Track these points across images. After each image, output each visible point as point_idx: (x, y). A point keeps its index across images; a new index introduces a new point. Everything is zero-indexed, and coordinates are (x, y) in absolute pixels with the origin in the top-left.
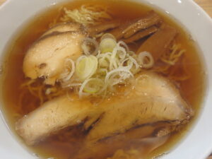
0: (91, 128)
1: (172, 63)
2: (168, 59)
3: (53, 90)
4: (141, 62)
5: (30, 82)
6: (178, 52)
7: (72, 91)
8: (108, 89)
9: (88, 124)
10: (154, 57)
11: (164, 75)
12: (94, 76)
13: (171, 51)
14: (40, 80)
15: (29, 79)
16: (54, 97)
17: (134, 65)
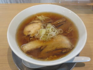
0: (43, 49)
1: (68, 32)
2: (67, 31)
3: (32, 38)
4: (59, 32)
5: (25, 36)
6: (70, 29)
7: (38, 39)
8: (49, 39)
9: (42, 48)
10: (63, 31)
11: (66, 36)
12: (44, 35)
13: (69, 29)
14: (29, 36)
15: (25, 35)
16: (32, 40)
17: (57, 32)
